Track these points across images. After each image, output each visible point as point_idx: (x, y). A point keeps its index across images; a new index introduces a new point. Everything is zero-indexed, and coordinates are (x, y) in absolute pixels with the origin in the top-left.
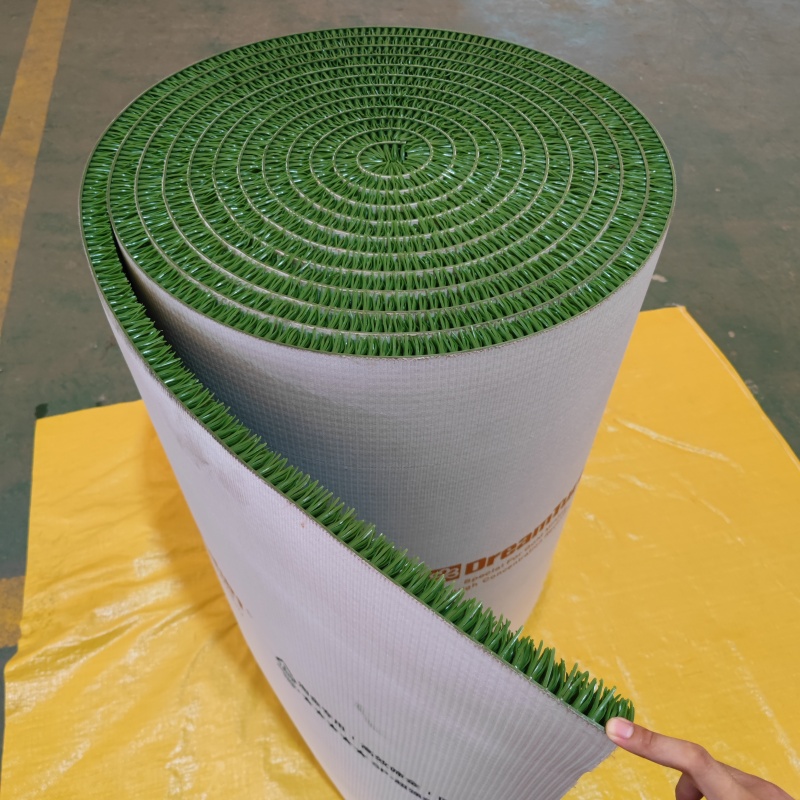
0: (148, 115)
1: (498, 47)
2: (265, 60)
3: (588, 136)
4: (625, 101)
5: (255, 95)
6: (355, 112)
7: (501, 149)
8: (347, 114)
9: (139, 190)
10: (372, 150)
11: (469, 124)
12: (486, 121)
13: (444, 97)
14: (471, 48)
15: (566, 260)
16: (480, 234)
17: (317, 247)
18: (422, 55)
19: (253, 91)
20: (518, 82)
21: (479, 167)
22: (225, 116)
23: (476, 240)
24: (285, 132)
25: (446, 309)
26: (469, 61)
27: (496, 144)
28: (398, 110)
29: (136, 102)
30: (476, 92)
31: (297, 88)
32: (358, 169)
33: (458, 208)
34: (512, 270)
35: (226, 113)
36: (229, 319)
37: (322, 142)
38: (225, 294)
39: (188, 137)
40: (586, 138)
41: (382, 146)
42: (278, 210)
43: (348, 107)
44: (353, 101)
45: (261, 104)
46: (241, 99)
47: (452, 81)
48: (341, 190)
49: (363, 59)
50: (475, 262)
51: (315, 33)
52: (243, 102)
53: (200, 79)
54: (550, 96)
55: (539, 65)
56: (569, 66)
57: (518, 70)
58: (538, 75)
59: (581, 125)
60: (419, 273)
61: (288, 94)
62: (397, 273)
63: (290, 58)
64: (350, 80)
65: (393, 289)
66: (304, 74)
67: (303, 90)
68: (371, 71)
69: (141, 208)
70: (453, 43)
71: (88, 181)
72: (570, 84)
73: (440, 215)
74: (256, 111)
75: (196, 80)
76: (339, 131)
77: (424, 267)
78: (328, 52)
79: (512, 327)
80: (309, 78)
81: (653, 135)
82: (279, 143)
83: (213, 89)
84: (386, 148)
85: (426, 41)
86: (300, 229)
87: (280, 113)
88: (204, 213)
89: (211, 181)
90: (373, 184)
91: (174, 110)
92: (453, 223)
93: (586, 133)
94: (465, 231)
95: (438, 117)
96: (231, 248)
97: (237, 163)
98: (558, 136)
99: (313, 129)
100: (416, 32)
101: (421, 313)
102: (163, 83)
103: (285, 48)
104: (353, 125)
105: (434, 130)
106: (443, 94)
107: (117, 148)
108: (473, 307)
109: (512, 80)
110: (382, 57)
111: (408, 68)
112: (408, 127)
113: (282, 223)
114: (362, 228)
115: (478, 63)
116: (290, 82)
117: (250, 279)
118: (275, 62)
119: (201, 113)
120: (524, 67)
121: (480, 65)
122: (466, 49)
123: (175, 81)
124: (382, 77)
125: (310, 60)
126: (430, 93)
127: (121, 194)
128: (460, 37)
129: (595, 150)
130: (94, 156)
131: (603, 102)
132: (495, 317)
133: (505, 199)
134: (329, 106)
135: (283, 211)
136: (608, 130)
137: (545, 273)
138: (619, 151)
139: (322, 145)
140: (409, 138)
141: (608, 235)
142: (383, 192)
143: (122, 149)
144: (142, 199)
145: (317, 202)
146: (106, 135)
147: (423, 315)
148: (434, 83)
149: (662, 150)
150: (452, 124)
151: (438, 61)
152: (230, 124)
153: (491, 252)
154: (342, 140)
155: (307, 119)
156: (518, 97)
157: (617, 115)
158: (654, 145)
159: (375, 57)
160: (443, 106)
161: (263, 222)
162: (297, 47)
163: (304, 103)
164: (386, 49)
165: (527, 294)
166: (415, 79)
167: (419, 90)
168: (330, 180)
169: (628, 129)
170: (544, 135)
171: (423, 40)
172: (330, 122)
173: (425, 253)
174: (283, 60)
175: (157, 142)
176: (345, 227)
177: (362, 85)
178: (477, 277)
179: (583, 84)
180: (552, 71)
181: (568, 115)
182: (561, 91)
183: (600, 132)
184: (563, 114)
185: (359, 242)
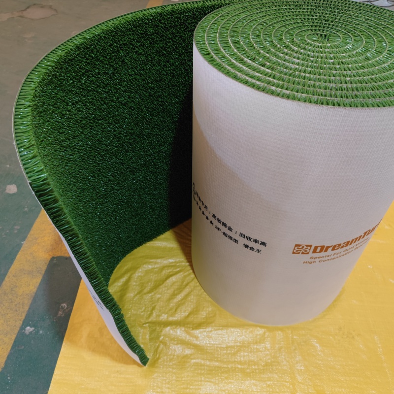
1: (377, 8)
6: (305, 22)
7: (376, 42)
8: (301, 22)
9: (207, 36)
10: (312, 35)
11: (361, 32)
12: (369, 32)
14: (363, 7)
16: (363, 69)
17: (285, 64)
18: (338, 7)
19: (259, 11)
20: (385, 21)
21: (365, 46)
23: (361, 71)
24: (272, 25)
25: (345, 92)
26: (361, 12)
28: (325, 23)
30: (364, 22)
32: (306, 40)
33: (353, 59)
34: (379, 83)
35: (246, 16)
36: (243, 82)
37: (289, 30)
38: (242, 73)
39: (229, 22)
41: (317, 34)
42: (268, 49)
43: (302, 20)
44: (304, 19)
45: (262, 15)
47: (353, 17)
48: (297, 46)
49: (310, 6)
50: (361, 78)
52: (254, 14)
57: (386, 17)
61: (274, 13)
62: (322, 77)
64: (303, 12)
65: (320, 82)
66: (282, 8)
67: (281, 13)
68: (313, 10)
69: (208, 42)
70: (354, 5)
73: (344, 60)
74: (259, 17)
76: (297, 27)
77: (335, 77)
78: (294, 2)
79: (378, 103)
80: (284, 9)
82: (269, 28)
83: (241, 8)
84: (319, 35)
86: (277, 57)
87: (270, 19)
88: (234, 47)
89: (238, 37)
90: (313, 46)
91: (224, 13)
92: (350, 64)
94: (356, 67)
95: (345, 28)
96: (245, 59)
97: (250, 32)
99: (285, 25)
104: (304, 26)
105: (343, 32)
106: (348, 21)
108: (359, 93)
109: (382, 20)
110: (319, 6)
111: (331, 11)
112: (330, 29)
113: (269, 54)
114: (306, 60)
115: (366, 12)
116: (275, 9)
117: (253, 70)
118: (269, 3)
119: (235, 15)
122: (360, 7)
124: (318, 12)
125: (285, 4)
126: (342, 20)
132: (369, 98)
133: (377, 59)
134: (293, 19)
135: (270, 50)
140: (331, 33)
142: (317, 49)
144: (208, 39)
145: (286, 49)
147: (333, 93)
148: (344, 17)
151: (346, 10)
152: (248, 20)
153: (369, 76)
154: (298, 30)
155: (282, 22)
156: (385, 26)
159: (316, 6)
160: (348, 24)
161: (260, 53)
163: (281, 17)
164: (321, 4)
165: (386, 93)
166: (334, 15)
167: (336, 18)
168: (292, 42)
172: (293, 24)
173: (336, 72)
175: (216, 22)
176: (298, 58)
177: (309, 14)
178: (362, 84)
185: (305, 64)
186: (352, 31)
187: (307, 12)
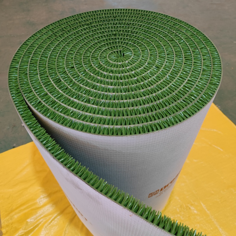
0: (26, 52)
1: (141, 12)
2: (63, 26)
3: (183, 39)
4: (190, 25)
5: (63, 40)
6: (101, 41)
7: (156, 47)
8: (98, 42)
9: (31, 81)
10: (111, 54)
11: (142, 40)
12: (147, 38)
13: (130, 32)
15: (193, 85)
16: (160, 80)
17: (104, 94)
18: (117, 18)
19: (62, 38)
20: (153, 23)
21: (151, 55)
22: (55, 49)
23: (159, 82)
24: (78, 52)
25: (158, 111)
26: (133, 18)
27: (153, 46)
28: (115, 38)
29: (20, 48)
30: (140, 29)
31: (78, 35)
32: (109, 62)
33: (149, 71)
34: (176, 92)
35: (55, 48)
36: (80, 128)
37: (93, 54)
38: (75, 118)
39: (43, 58)
41: (114, 52)
42: (85, 81)
43: (98, 40)
44: (99, 37)
45: (67, 42)
46: (59, 42)
47: (131, 26)
48: (105, 70)
49: (97, 22)
50: (162, 90)
51: (78, 15)
53: (42, 36)
55: (157, 17)
56: (167, 16)
57: (151, 19)
58: (158, 20)
59: (179, 35)
60: (144, 98)
61: (75, 38)
62: (136, 99)
63: (72, 25)
64: (95, 30)
65: (137, 106)
66: (79, 30)
67: (80, 35)
68: (101, 26)
69: (34, 88)
71: (10, 81)
72: (170, 21)
73: (144, 75)
74: (66, 45)
75: (40, 37)
76: (97, 48)
77: (145, 96)
78: (84, 21)
79: (185, 114)
80: (81, 31)
81: (204, 36)
82: (78, 56)
83: (47, 39)
84: (116, 52)
85: (117, 13)
86: (95, 88)
87: (74, 45)
88: (58, 87)
89: (57, 74)
90: (116, 66)
91: (35, 49)
92: (149, 77)
93: (182, 38)
94: (154, 79)
95: (130, 39)
96: (72, 99)
97: (65, 66)
98: (173, 40)
99: (88, 49)
100: (112, 10)
101: (150, 113)
102: (28, 39)
103: (69, 21)
104: (102, 46)
105: (130, 44)
106: (129, 31)
107: (18, 66)
108: (168, 108)
109: (150, 23)
110: (104, 20)
111: (114, 23)
112: (121, 44)
113: (88, 86)
114: (118, 84)
115: (137, 18)
116: (74, 33)
117: (83, 110)
118: (67, 26)
119: (46, 49)
120: (153, 18)
121: (138, 19)
122: (131, 14)
123: (33, 38)
124: (106, 27)
125: (79, 25)
126: (124, 31)
127: (24, 84)
128: (128, 10)
129: (187, 44)
130: (10, 70)
131: (183, 27)
132: (177, 111)
133: (164, 65)
134: (91, 40)
137: (188, 91)
138: (195, 42)
139: (93, 55)
140: (123, 48)
141: (203, 73)
142: (121, 69)
143: (20, 66)
144: (33, 84)
145: (98, 76)
146: (12, 62)
147: (151, 114)
148: (124, 27)
149: (208, 41)
151: (123, 19)
152: (58, 51)
153: (166, 86)
154: (100, 52)
155: (85, 46)
156: (154, 28)
157: (189, 30)
158: (206, 39)
159: (101, 21)
160: (130, 35)
161: (81, 88)
162: (73, 20)
163: (82, 40)
164: (104, 17)
165: (185, 100)
166: (117, 27)
167: (120, 30)
168: (100, 67)
169: (195, 35)
170: (169, 40)
171: (115, 13)
172: (93, 46)
173: (143, 90)
174: (69, 26)
175: (32, 62)
176: (111, 84)
177: (100, 31)
178: (165, 96)
179: (174, 21)
180: (162, 18)
181: (174, 32)
182: (168, 24)
183: (186, 37)
184: (172, 32)
185: (118, 89)
186: (136, 41)
187: (98, 29)
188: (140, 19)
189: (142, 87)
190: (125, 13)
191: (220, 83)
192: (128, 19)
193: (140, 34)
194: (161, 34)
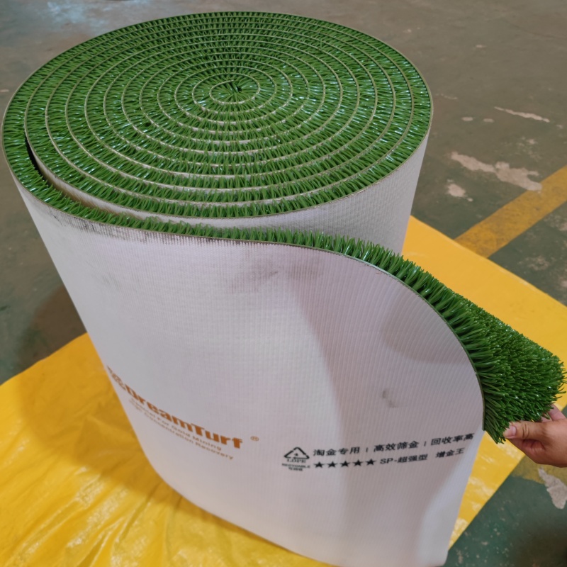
1: (237, 15)
2: (85, 59)
3: (339, 48)
4: (340, 26)
5: (100, 81)
6: (182, 72)
7: (296, 68)
8: (178, 75)
9: (73, 161)
11: (263, 60)
12: (271, 56)
13: (233, 49)
14: (221, 20)
15: (390, 114)
16: (329, 116)
17: (237, 154)
19: (96, 79)
20: (269, 32)
23: (329, 120)
24: (145, 96)
25: (348, 161)
26: (226, 27)
27: (290, 66)
28: (209, 64)
29: (9, 109)
30: (249, 42)
31: (126, 69)
32: (218, 105)
33: (302, 106)
34: (365, 128)
35: (89, 97)
36: (219, 214)
37: (177, 96)
39: (75, 119)
40: (338, 50)
41: (219, 86)
42: (188, 142)
43: (174, 71)
44: (173, 66)
45: (110, 85)
46: (93, 87)
47: (228, 40)
48: (219, 118)
49: (155, 42)
50: (340, 131)
51: (106, 35)
52: (95, 87)
53: (48, 82)
54: (297, 33)
55: (272, 20)
56: (290, 16)
57: (262, 25)
58: (277, 24)
59: (329, 44)
60: (314, 147)
61: (124, 74)
63: (103, 53)
64: (158, 55)
65: (307, 161)
66: (124, 60)
67: (131, 69)
68: (168, 47)
69: (86, 171)
70: (207, 20)
72: (300, 25)
73: (295, 113)
74: (110, 90)
75: (45, 83)
76: (182, 86)
77: (313, 144)
78: (126, 43)
79: (395, 157)
80: (129, 61)
81: (372, 39)
82: (149, 104)
83: (64, 85)
84: (223, 87)
85: (188, 22)
86: (214, 148)
87: (129, 86)
89: (121, 140)
90: (236, 109)
91: (47, 105)
92: (307, 116)
93: (336, 47)
94: (318, 117)
95: (239, 62)
97: (130, 123)
98: (321, 53)
99: (162, 89)
100: (176, 19)
102: (19, 91)
103: (93, 48)
104: (188, 80)
105: (244, 69)
106: (229, 49)
108: (363, 154)
109: (264, 31)
111: (191, 40)
112: (226, 71)
113: (197, 148)
114: (254, 136)
115: (234, 26)
116: (117, 67)
117: (210, 187)
119: (70, 102)
120: (266, 22)
121: (237, 27)
122: (218, 21)
123: (28, 88)
124: (180, 49)
126: (221, 50)
129: (350, 55)
131: (329, 30)
134: (160, 74)
135: (192, 141)
136: (348, 43)
137: (386, 125)
138: (362, 51)
140: (233, 78)
141: (398, 94)
142: (247, 111)
145: (209, 129)
146: (5, 136)
147: (338, 168)
148: (217, 44)
150: (251, 63)
151: (207, 31)
153: (344, 123)
155: (152, 85)
156: (277, 39)
157: (343, 34)
158: (379, 43)
159: (163, 39)
160: (236, 55)
161: (185, 155)
162: (101, 45)
165: (386, 138)
166: (202, 45)
167: (212, 50)
168: (205, 114)
169: (356, 39)
170: (314, 54)
172: (171, 82)
173: (306, 136)
174: (99, 56)
175: (55, 128)
176: (242, 138)
178: (350, 139)
179: (309, 23)
180: (283, 21)
181: (316, 41)
182: (299, 29)
183: (343, 45)
184: (312, 41)
185: (260, 143)
187: (164, 53)
188: (241, 27)
189: (301, 132)
190: (205, 21)
191: (432, 104)
192: (218, 30)
193: (255, 50)
194: (295, 46)
